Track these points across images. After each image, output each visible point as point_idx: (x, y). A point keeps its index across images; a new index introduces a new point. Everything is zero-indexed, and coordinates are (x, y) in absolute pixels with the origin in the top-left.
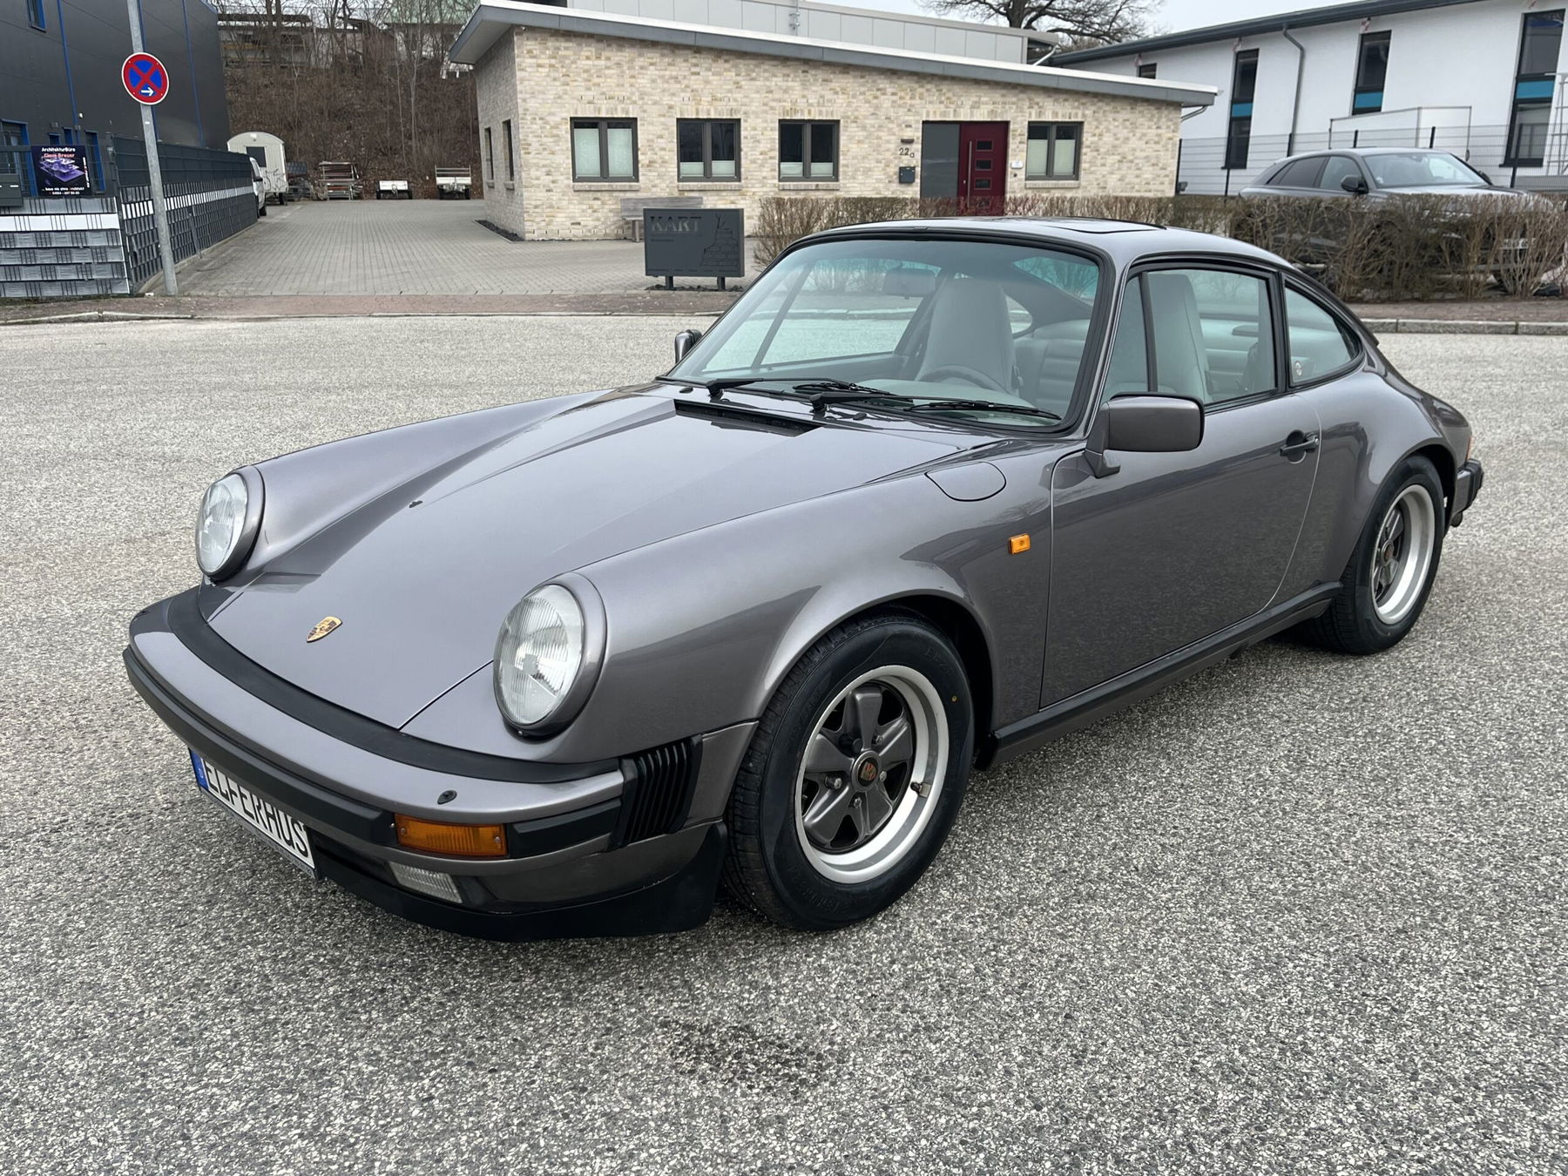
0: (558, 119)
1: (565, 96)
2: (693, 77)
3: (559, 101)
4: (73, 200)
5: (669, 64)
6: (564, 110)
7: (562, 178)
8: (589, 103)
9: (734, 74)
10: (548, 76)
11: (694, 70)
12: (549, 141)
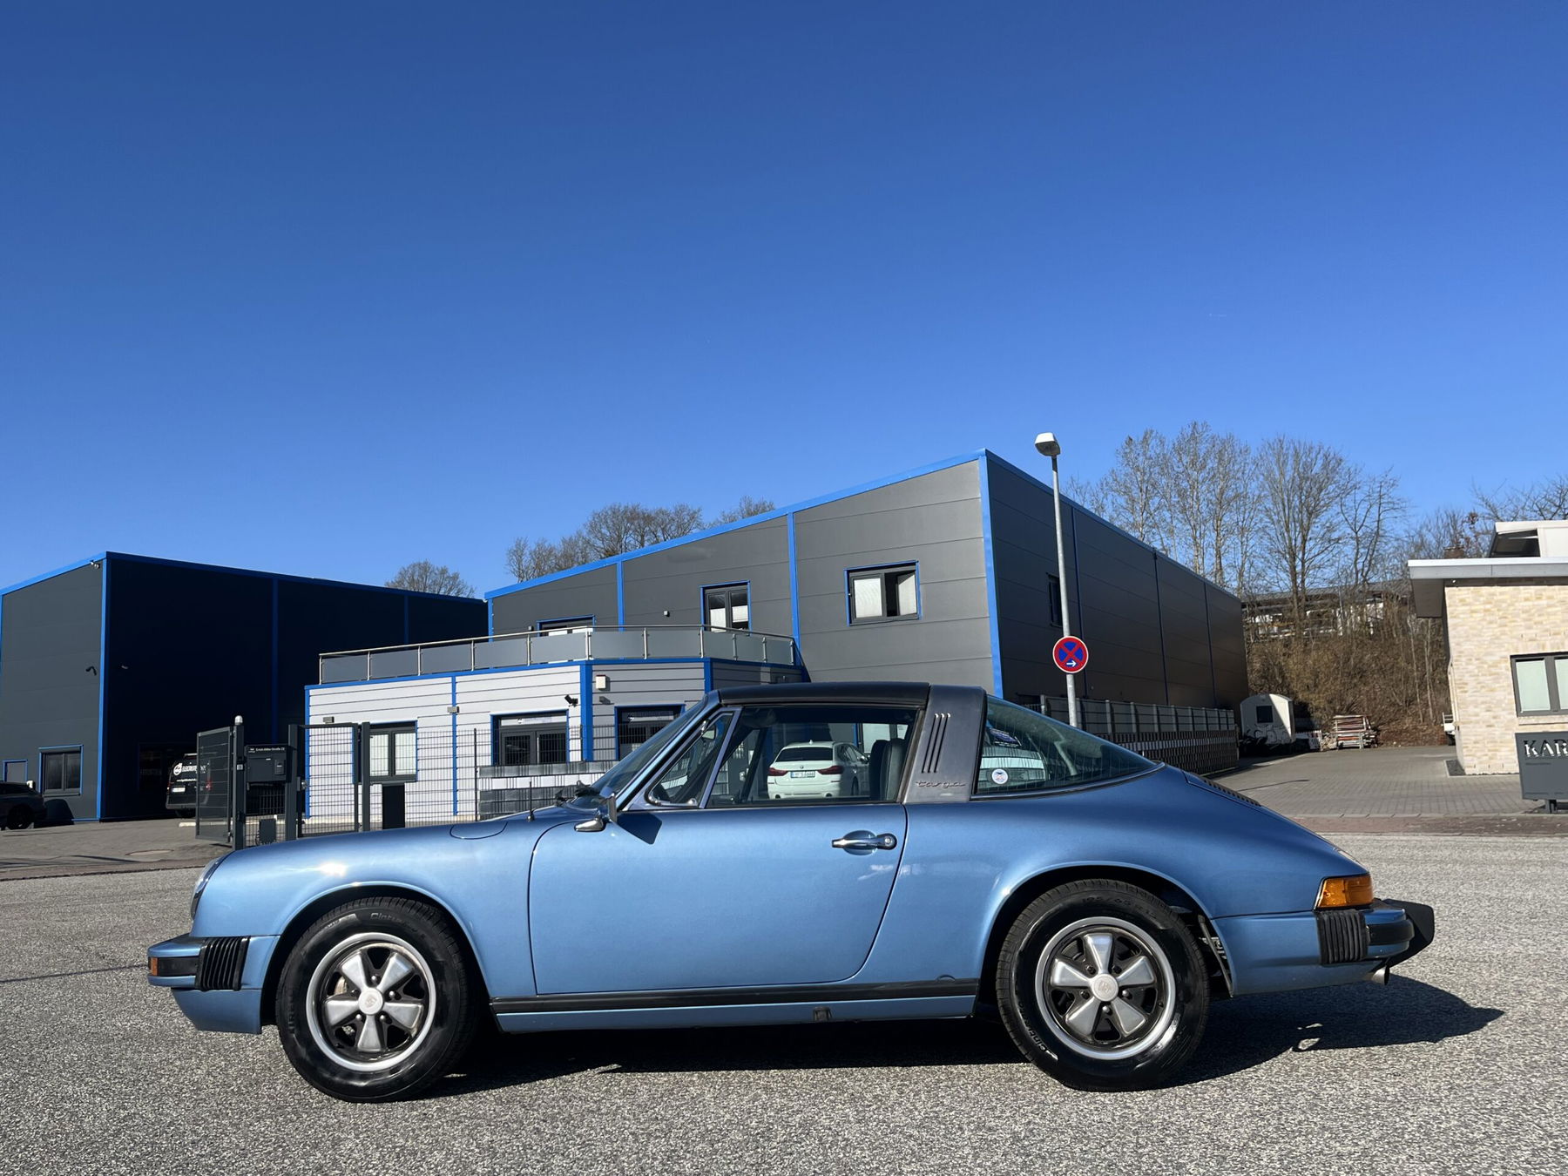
0: (1496, 658)
1: (1503, 637)
3: (1496, 641)
6: (1503, 649)
7: (1504, 713)
8: (1531, 640)
10: (1484, 620)
12: (1488, 680)
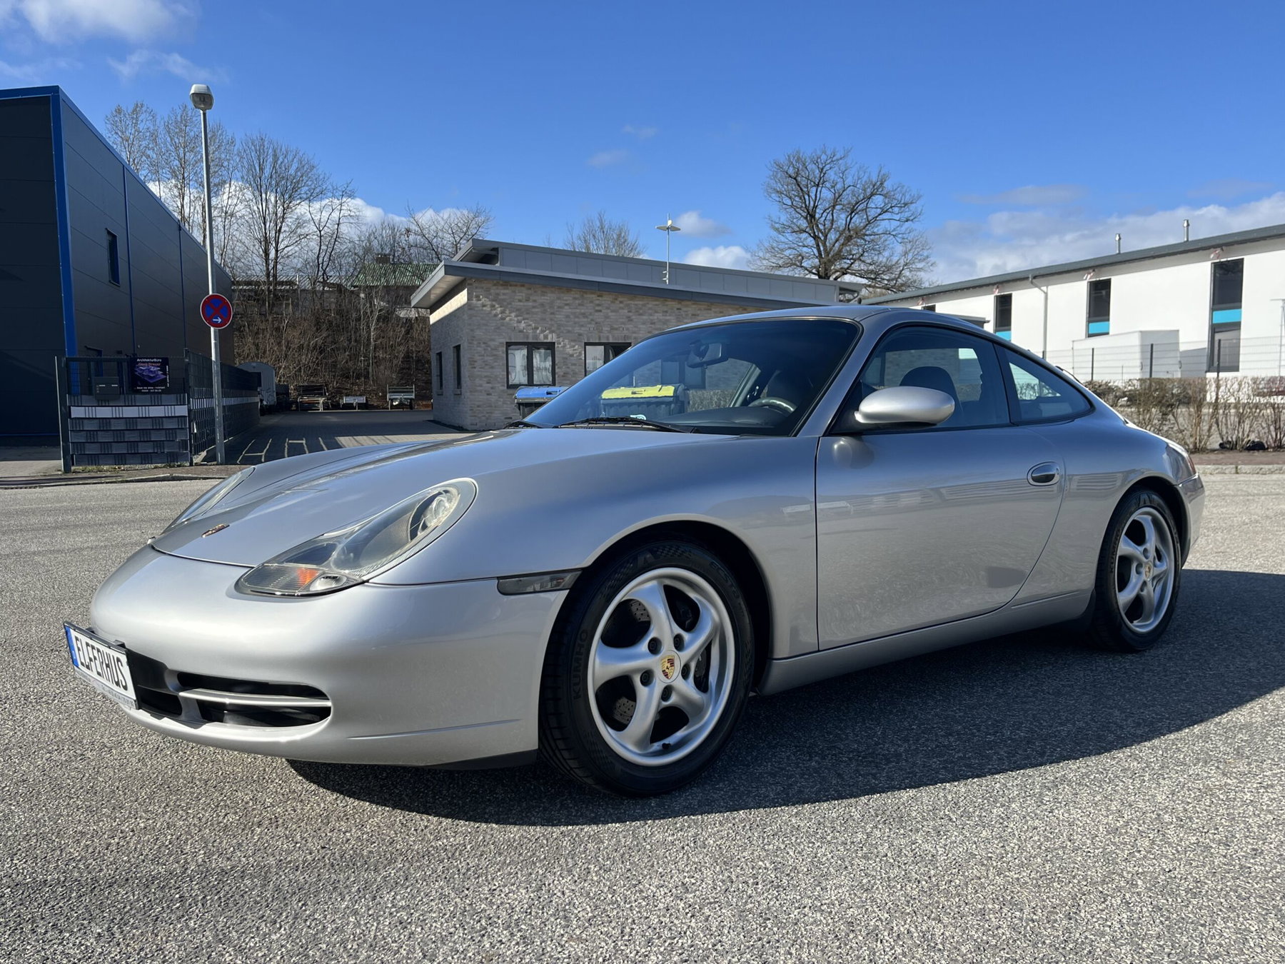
0: (497, 343)
1: (503, 328)
2: (597, 314)
3: (497, 331)
4: (156, 396)
5: (579, 305)
6: (501, 337)
7: (499, 385)
8: (520, 331)
9: (626, 311)
10: (491, 313)
11: (597, 308)
12: (489, 359)
